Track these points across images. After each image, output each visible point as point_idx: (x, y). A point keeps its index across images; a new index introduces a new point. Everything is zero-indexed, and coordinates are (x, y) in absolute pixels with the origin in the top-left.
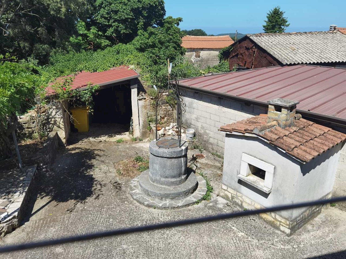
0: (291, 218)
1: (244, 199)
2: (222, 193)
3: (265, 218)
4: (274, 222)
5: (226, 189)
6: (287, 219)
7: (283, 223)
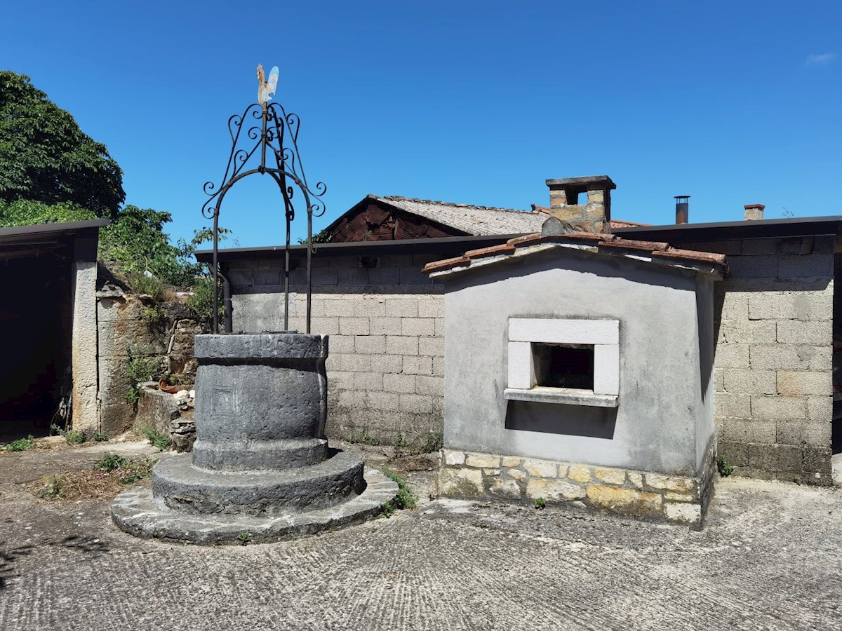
0: (693, 464)
1: (529, 470)
2: (449, 483)
3: (610, 502)
4: (642, 502)
5: (461, 462)
6: (683, 475)
7: (674, 491)
